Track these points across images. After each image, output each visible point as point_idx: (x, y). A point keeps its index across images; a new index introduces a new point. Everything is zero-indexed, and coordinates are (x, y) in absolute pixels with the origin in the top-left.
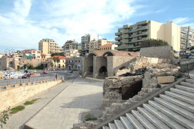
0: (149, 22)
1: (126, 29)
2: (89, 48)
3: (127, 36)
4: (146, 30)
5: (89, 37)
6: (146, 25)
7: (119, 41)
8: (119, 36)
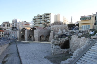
0: (50, 14)
1: (38, 16)
2: (16, 26)
3: (39, 20)
4: (49, 17)
5: (17, 20)
6: (48, 15)
7: (35, 22)
8: (35, 20)
